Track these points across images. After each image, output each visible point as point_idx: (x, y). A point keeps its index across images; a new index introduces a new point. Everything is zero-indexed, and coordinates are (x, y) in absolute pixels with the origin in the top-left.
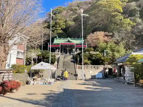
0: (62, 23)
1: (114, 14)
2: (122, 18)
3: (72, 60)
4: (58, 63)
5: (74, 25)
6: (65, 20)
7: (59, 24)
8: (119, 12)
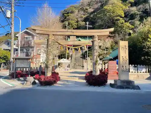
0: (75, 23)
1: (116, 18)
2: (123, 22)
3: (82, 56)
4: (71, 58)
5: (84, 25)
6: (77, 20)
7: (71, 24)
8: (121, 17)
